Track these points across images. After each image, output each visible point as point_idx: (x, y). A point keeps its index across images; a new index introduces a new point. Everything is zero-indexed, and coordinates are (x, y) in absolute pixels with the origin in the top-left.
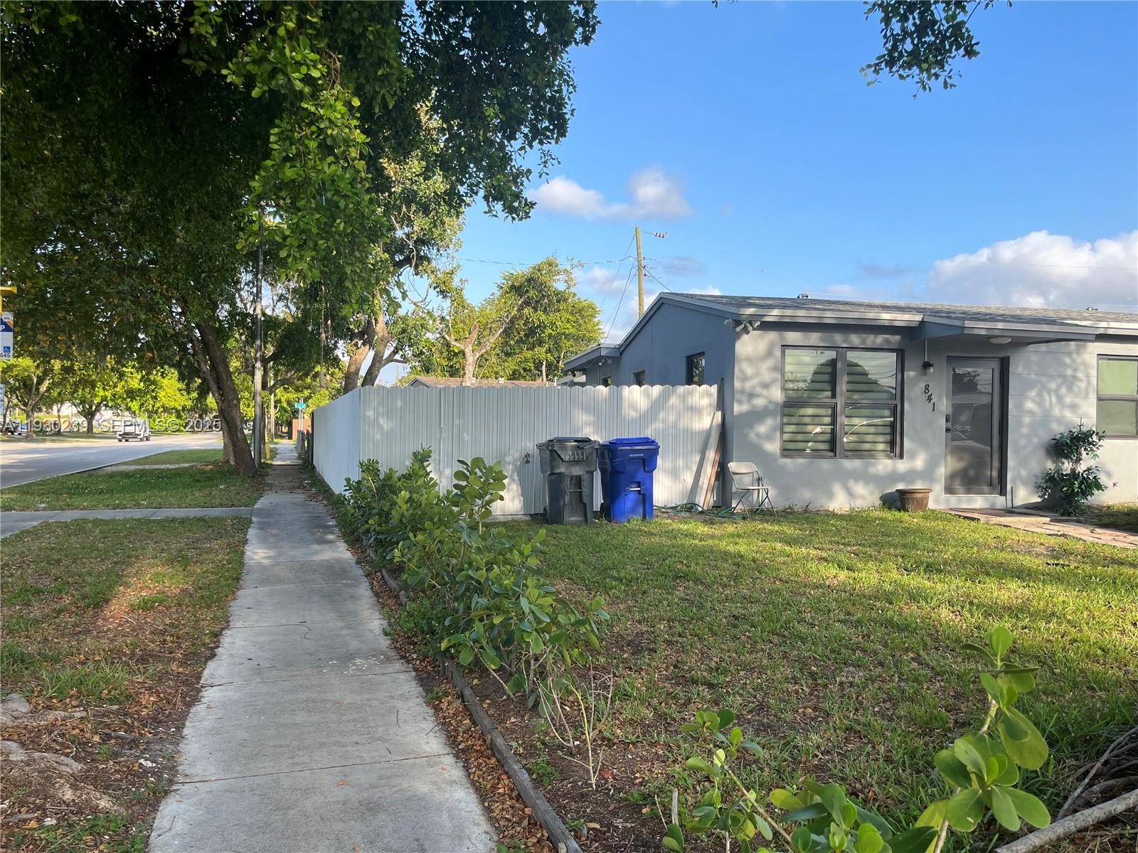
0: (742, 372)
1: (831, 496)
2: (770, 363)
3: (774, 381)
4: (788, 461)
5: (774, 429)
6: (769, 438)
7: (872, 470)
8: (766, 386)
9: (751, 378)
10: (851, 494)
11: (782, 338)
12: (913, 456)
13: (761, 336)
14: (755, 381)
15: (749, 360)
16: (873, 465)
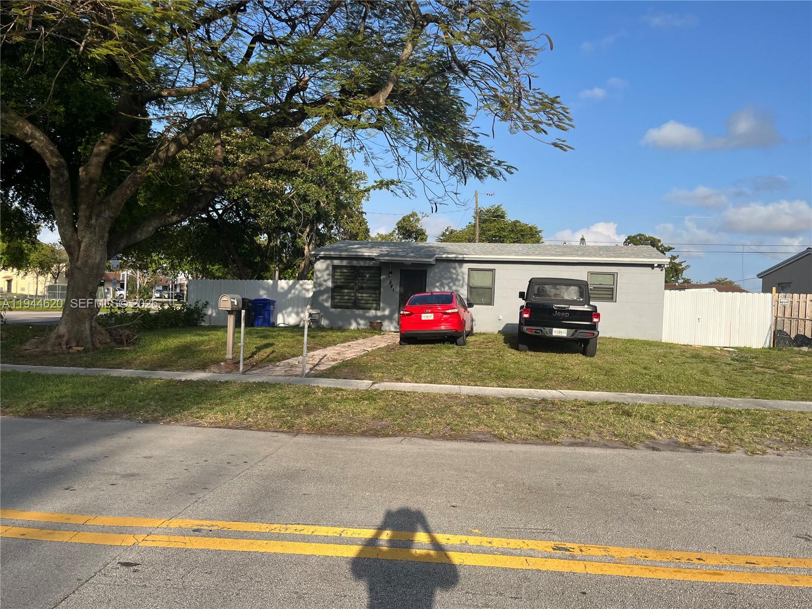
0: (317, 275)
1: (350, 324)
2: (327, 272)
3: (328, 279)
4: (333, 310)
5: (328, 297)
6: (326, 301)
7: (367, 314)
8: (325, 281)
9: (320, 278)
10: (358, 324)
11: (332, 262)
12: (384, 310)
13: (324, 262)
14: (322, 279)
15: (319, 271)
16: (368, 312)
